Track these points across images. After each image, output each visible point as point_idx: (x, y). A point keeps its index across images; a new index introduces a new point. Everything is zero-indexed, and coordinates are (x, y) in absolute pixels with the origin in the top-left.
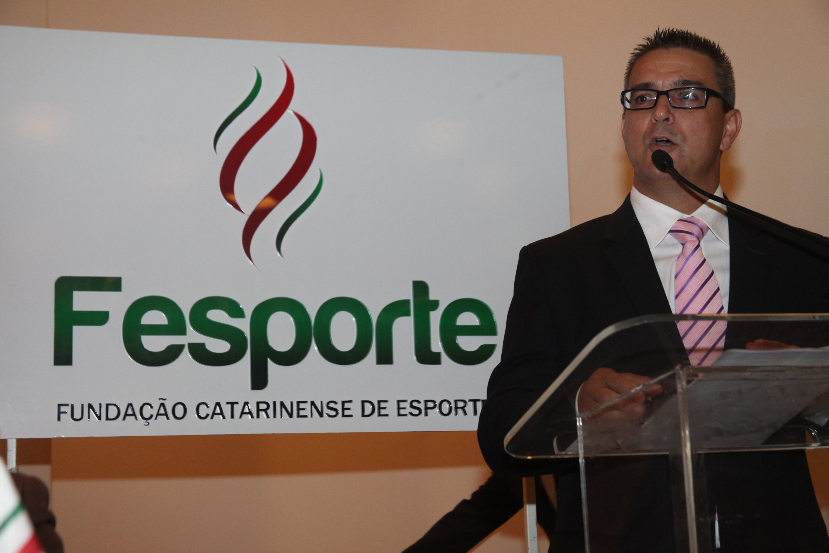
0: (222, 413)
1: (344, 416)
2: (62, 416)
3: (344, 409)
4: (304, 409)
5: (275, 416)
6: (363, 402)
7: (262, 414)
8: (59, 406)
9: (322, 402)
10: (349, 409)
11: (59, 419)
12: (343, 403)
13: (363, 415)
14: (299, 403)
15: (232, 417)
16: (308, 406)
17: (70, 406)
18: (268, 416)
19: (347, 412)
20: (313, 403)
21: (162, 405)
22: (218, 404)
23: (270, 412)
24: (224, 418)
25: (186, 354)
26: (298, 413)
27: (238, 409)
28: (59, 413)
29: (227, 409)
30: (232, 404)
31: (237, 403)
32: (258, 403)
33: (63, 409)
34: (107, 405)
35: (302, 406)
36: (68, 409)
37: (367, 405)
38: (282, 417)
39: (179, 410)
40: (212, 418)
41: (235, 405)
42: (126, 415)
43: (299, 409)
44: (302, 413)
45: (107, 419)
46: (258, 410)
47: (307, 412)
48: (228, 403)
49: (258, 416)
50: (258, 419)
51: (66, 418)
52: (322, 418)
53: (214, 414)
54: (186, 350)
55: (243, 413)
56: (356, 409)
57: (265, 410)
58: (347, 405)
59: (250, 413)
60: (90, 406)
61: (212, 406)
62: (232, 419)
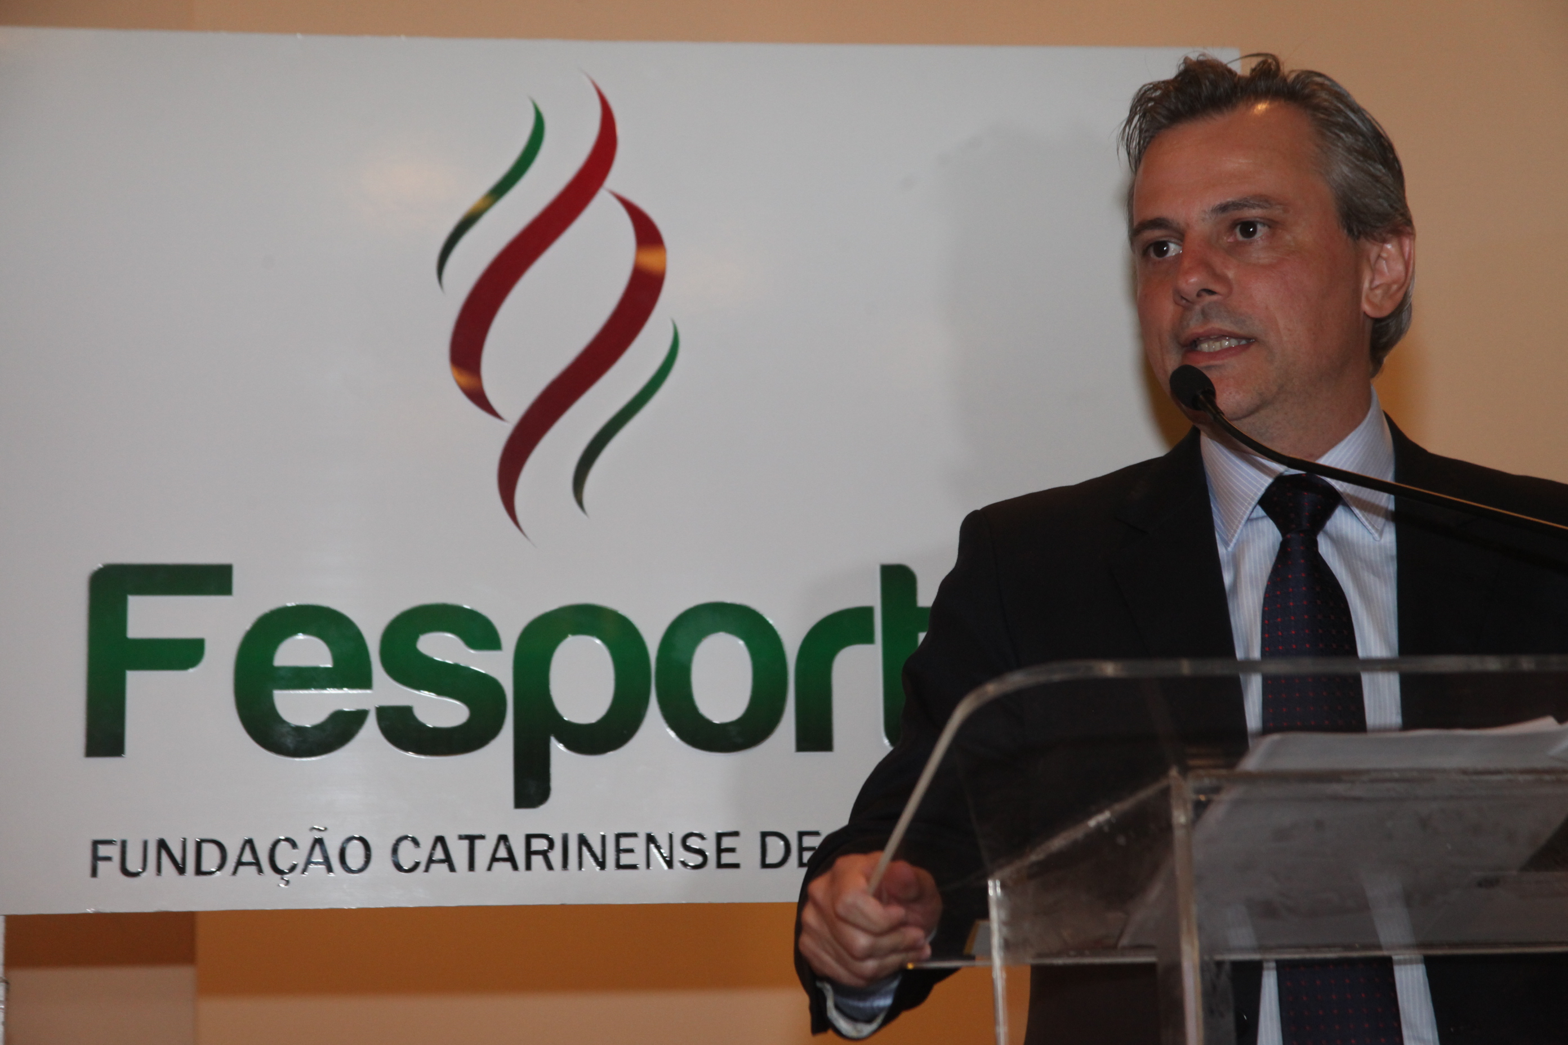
0: (448, 860)
1: (720, 865)
2: (101, 864)
3: (720, 851)
4: (631, 851)
5: (565, 865)
6: (764, 835)
7: (537, 861)
8: (96, 843)
9: (671, 836)
10: (732, 850)
11: (94, 873)
12: (720, 836)
13: (764, 865)
14: (618, 836)
15: (471, 867)
16: (638, 844)
17: (119, 844)
18: (550, 867)
19: (726, 858)
20: (651, 839)
21: (319, 842)
22: (440, 840)
23: (556, 856)
24: (452, 868)
25: (371, 729)
26: (618, 860)
27: (484, 850)
28: (96, 858)
29: (459, 851)
30: (472, 839)
31: (482, 837)
32: (529, 838)
33: (103, 851)
34: (199, 845)
35: (625, 843)
36: (114, 851)
37: (771, 841)
38: (583, 869)
39: (355, 854)
40: (427, 870)
41: (478, 843)
42: (240, 863)
43: (619, 851)
44: (626, 859)
45: (199, 872)
46: (529, 853)
47: (637, 858)
48: (461, 837)
49: (528, 867)
50: (528, 872)
51: (109, 870)
52: (671, 870)
53: (431, 861)
54: (371, 723)
55: (494, 859)
56: (747, 850)
57: (544, 854)
58: (726, 842)
59: (511, 859)
60: (162, 845)
61: (427, 844)
62: (471, 873)
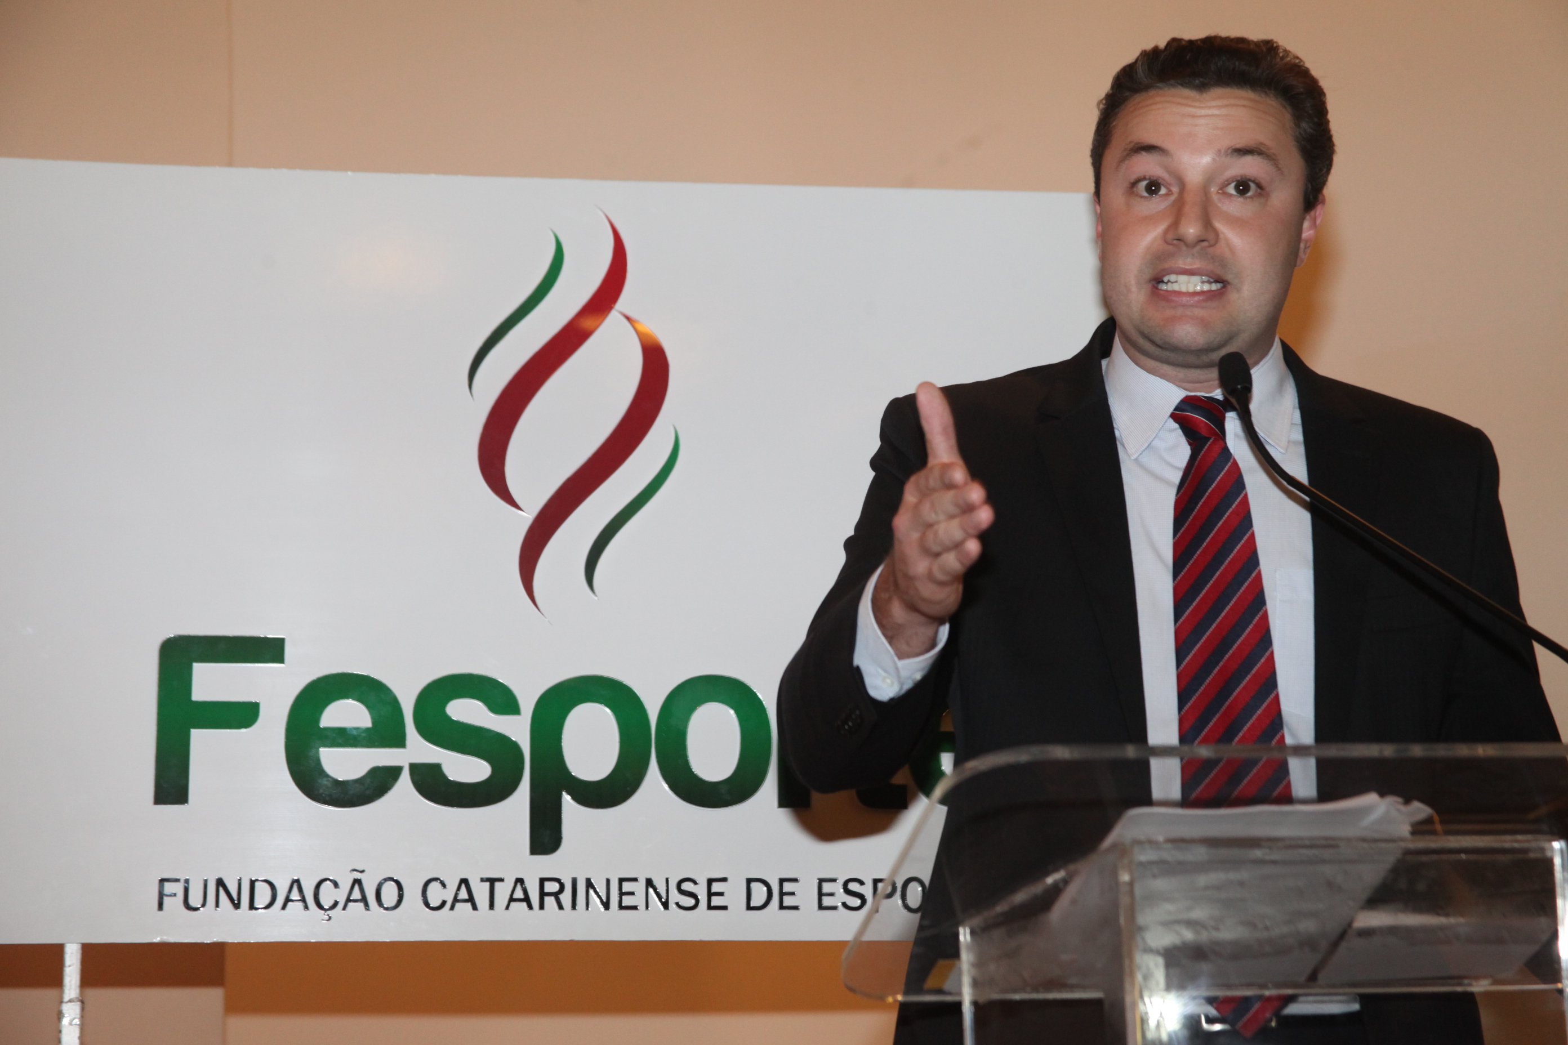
0: (471, 900)
1: (710, 907)
2: (166, 899)
3: (710, 894)
4: (632, 894)
5: (574, 906)
6: (749, 881)
7: (549, 901)
9: (667, 880)
10: (721, 894)
11: (160, 906)
12: (710, 882)
13: (749, 908)
14: (621, 881)
15: (492, 906)
16: (639, 888)
17: (182, 881)
18: (561, 907)
19: (716, 901)
20: (649, 883)
21: (357, 882)
22: (464, 881)
23: (566, 898)
24: (475, 908)
25: (405, 784)
26: (620, 902)
27: (503, 891)
28: (161, 896)
29: (481, 892)
30: (492, 881)
31: (501, 880)
32: (542, 881)
33: (169, 888)
34: (252, 883)
35: (627, 887)
36: (178, 888)
37: (754, 886)
39: (389, 894)
40: (452, 908)
41: (497, 884)
42: (288, 900)
43: (622, 894)
44: (627, 901)
45: (252, 907)
46: (543, 894)
47: (638, 900)
48: (482, 880)
49: (542, 907)
50: (542, 911)
51: (174, 904)
52: (667, 911)
53: (456, 900)
54: (405, 777)
55: (512, 900)
56: (733, 894)
57: (556, 895)
58: (716, 887)
59: (526, 899)
60: (220, 883)
61: (452, 885)
62: (492, 911)
